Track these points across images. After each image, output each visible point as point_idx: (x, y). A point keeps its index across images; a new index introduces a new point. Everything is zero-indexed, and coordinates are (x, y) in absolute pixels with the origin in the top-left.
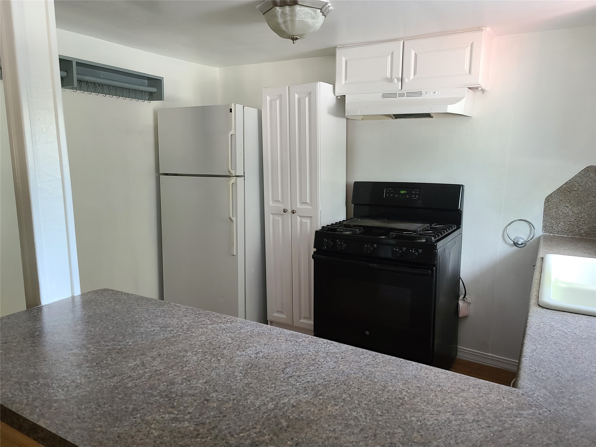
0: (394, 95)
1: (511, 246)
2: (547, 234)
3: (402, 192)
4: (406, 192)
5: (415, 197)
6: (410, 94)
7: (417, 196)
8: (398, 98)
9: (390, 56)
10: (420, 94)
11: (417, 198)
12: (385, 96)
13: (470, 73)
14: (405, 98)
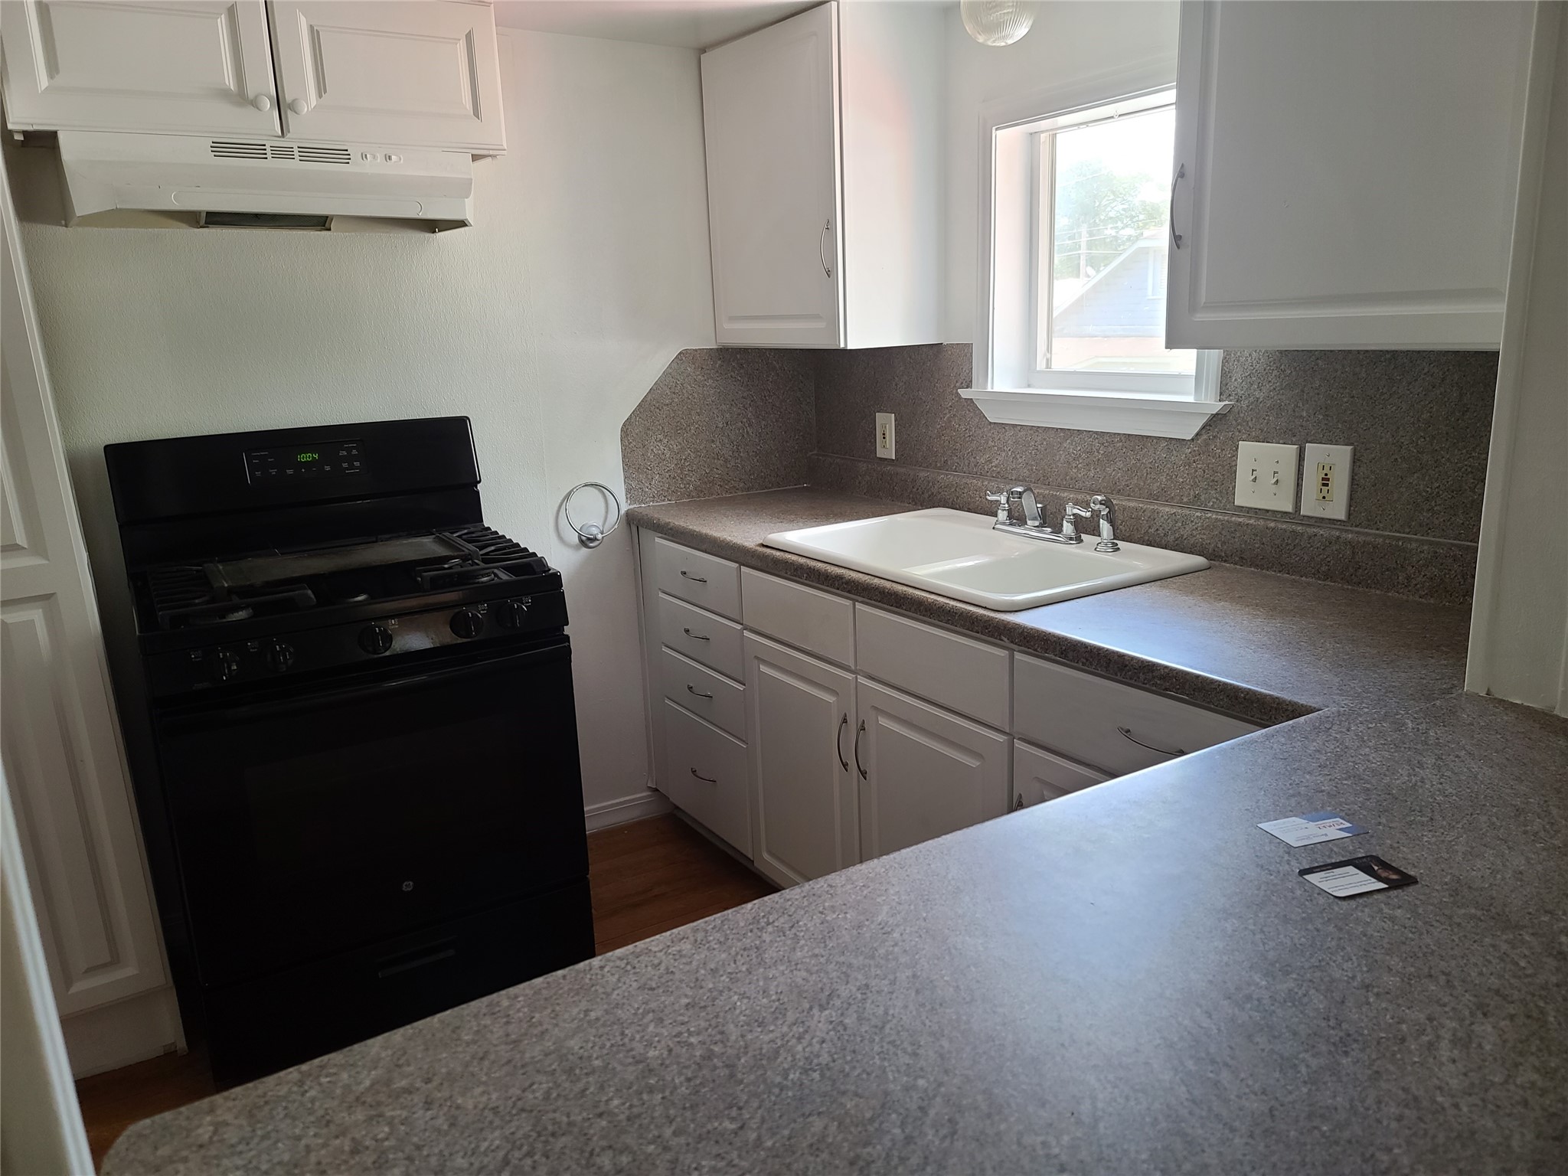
0: (256, 151)
1: (576, 548)
2: (635, 506)
3: (306, 457)
4: (316, 456)
5: (352, 467)
6: (310, 153)
7: (357, 464)
8: (271, 163)
9: (223, 16)
10: (342, 155)
11: (357, 468)
12: (221, 149)
13: (477, 113)
14: (295, 164)
